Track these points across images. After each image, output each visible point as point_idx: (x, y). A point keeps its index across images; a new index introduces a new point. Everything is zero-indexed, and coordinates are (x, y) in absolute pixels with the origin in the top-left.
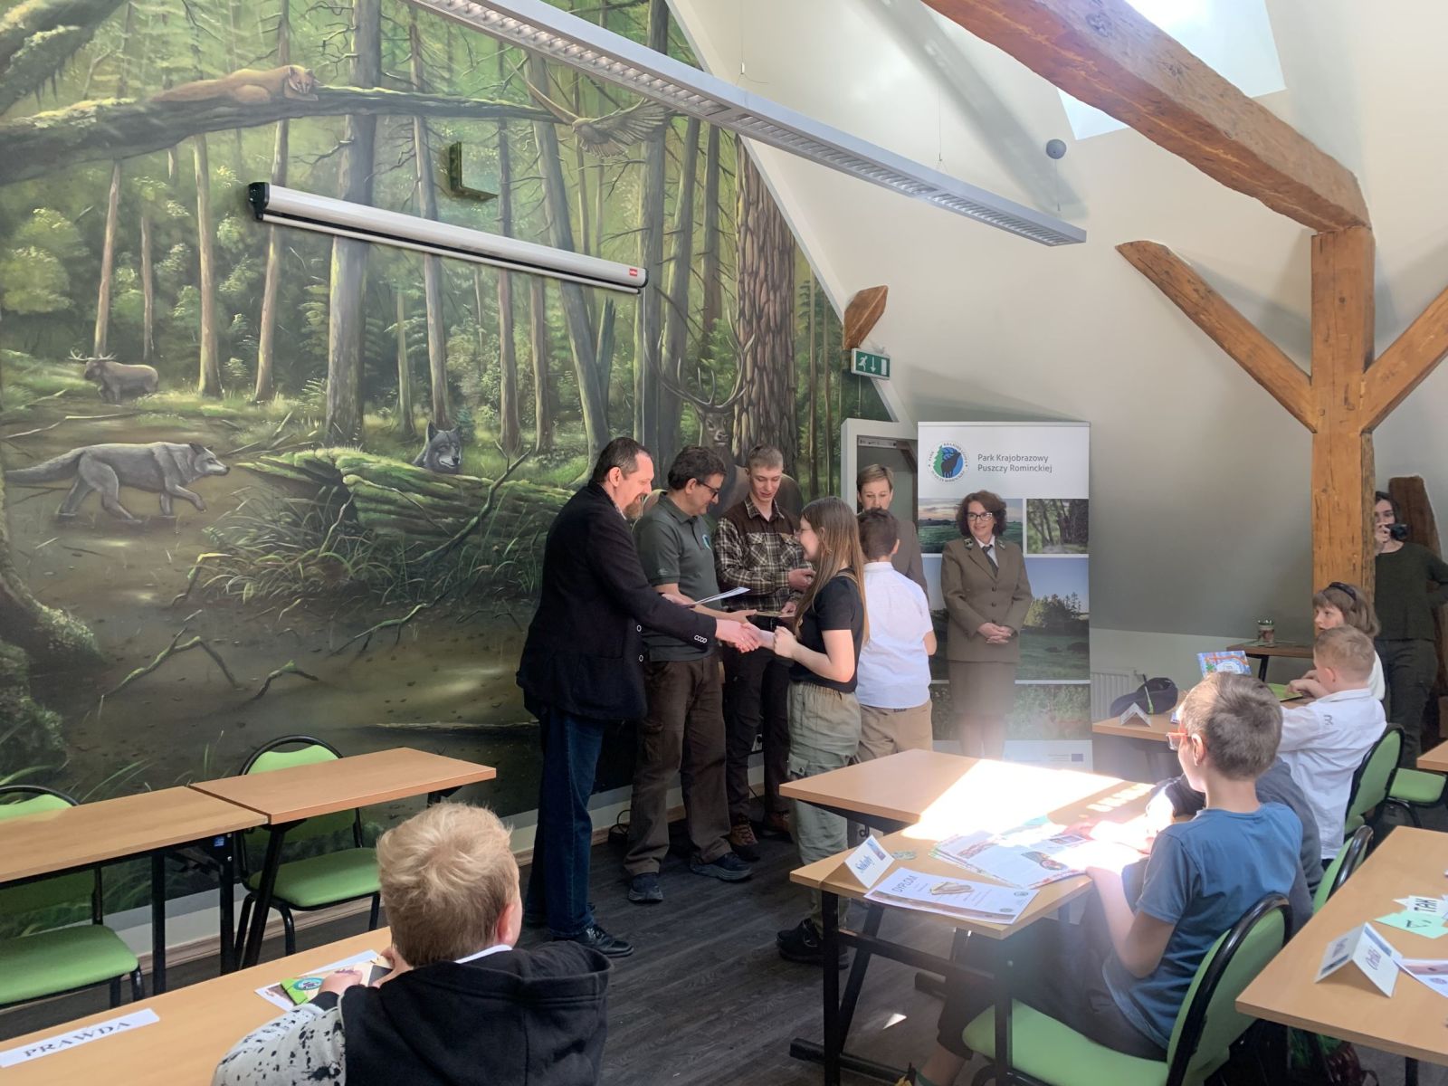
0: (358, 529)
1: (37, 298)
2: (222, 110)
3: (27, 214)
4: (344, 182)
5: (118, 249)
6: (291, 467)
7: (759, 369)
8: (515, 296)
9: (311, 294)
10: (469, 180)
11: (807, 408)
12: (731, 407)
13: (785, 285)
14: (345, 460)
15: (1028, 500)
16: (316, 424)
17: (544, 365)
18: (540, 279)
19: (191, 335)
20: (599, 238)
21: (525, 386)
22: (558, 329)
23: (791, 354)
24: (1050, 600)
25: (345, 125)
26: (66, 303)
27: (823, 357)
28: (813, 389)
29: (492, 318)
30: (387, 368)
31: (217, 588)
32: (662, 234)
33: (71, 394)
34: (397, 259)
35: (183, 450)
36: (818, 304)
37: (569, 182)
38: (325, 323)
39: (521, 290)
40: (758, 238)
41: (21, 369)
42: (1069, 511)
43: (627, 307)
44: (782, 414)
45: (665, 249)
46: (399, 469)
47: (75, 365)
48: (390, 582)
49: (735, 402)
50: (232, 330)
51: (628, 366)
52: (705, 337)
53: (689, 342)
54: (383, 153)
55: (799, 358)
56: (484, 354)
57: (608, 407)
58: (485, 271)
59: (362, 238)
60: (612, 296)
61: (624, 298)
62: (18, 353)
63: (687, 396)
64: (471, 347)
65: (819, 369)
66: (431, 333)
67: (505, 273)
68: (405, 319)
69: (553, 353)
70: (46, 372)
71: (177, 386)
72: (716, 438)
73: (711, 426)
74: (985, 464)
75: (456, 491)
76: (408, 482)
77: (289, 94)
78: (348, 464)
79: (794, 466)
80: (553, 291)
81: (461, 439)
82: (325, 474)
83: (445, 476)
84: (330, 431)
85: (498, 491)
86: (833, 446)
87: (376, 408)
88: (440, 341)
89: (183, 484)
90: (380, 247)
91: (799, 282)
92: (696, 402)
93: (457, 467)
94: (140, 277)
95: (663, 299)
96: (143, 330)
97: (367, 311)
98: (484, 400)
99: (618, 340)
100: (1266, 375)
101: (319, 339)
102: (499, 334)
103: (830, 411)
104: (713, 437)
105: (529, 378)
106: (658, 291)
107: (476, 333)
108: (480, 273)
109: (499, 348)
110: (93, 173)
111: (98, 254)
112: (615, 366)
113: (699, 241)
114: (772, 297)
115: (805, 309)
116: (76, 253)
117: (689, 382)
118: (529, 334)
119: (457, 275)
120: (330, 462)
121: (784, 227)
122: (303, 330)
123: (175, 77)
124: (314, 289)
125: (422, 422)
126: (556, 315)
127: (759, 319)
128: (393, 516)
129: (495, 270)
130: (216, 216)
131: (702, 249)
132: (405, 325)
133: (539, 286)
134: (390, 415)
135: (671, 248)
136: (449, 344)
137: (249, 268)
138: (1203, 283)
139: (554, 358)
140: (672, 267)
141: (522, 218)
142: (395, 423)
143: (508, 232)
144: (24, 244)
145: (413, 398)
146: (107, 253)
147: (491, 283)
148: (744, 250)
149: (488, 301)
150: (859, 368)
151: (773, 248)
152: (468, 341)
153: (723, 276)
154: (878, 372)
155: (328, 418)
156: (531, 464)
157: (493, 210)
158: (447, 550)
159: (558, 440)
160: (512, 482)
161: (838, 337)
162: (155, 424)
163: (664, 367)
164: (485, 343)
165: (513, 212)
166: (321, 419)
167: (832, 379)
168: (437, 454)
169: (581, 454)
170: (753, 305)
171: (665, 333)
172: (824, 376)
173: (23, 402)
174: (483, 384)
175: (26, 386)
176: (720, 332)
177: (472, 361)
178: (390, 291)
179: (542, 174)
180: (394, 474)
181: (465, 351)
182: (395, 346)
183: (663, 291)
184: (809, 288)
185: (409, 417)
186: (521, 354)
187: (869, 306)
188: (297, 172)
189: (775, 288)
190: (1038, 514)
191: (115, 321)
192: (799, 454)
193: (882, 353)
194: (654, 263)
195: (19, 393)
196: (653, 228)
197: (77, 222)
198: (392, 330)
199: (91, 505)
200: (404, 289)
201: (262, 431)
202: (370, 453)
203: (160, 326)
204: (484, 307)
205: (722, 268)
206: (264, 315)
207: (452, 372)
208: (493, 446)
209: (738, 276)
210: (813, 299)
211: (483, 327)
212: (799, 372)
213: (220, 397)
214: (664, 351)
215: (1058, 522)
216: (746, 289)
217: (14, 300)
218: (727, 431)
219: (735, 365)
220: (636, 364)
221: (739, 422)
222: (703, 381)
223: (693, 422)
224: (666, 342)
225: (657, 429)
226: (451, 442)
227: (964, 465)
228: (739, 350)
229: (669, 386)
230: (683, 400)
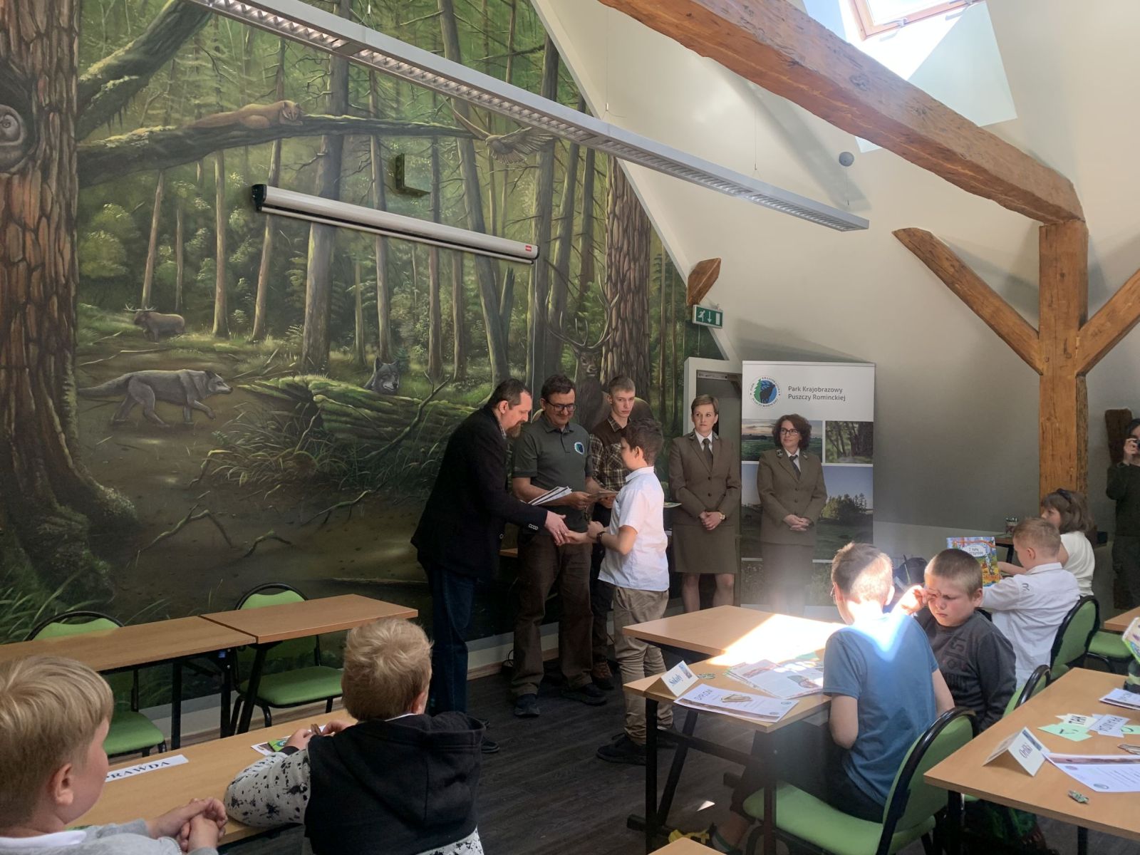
0: (324, 434)
1: (104, 267)
2: (235, 133)
3: (100, 208)
4: (319, 183)
5: (160, 233)
6: (276, 389)
7: (621, 319)
8: (441, 266)
9: (293, 263)
10: (410, 181)
11: (658, 349)
12: (600, 347)
13: (643, 256)
14: (315, 384)
15: (827, 422)
16: (295, 358)
17: (461, 316)
18: (459, 253)
19: (209, 293)
20: (503, 223)
21: (447, 331)
22: (472, 290)
23: (646, 308)
24: (843, 498)
25: (322, 142)
26: (123, 270)
27: (671, 311)
28: (663, 334)
29: (424, 282)
30: (348, 319)
31: (221, 475)
32: (551, 220)
33: (125, 334)
34: (356, 239)
35: (201, 376)
36: (668, 271)
37: (482, 182)
38: (303, 285)
39: (446, 261)
40: (623, 223)
41: (91, 317)
42: (859, 431)
43: (522, 273)
44: (639, 353)
45: (553, 231)
46: (354, 391)
47: (128, 314)
48: (345, 473)
49: (603, 343)
50: (237, 290)
51: (523, 317)
52: (582, 297)
53: (569, 300)
54: (348, 162)
55: (652, 311)
56: (417, 308)
57: (507, 348)
58: (419, 246)
59: (331, 224)
60: (512, 266)
61: (521, 267)
62: (89, 306)
63: (566, 339)
64: (408, 303)
65: (667, 320)
66: (379, 293)
67: (434, 248)
68: (361, 282)
69: (468, 308)
70: (108, 319)
71: (198, 330)
72: (588, 371)
73: (584, 361)
74: (794, 393)
75: (395, 408)
76: (360, 400)
77: (282, 121)
78: (317, 387)
79: (647, 393)
80: (469, 263)
81: (399, 370)
82: (300, 394)
83: (388, 397)
84: (305, 363)
85: (425, 409)
86: (678, 378)
87: (339, 346)
88: (386, 297)
89: (200, 400)
90: (344, 230)
91: (653, 255)
92: (573, 344)
93: (396, 390)
94: (174, 252)
95: (550, 267)
96: (175, 290)
97: (334, 276)
98: (416, 342)
99: (516, 298)
100: (1004, 330)
101: (300, 297)
102: (429, 294)
103: (676, 351)
104: (586, 370)
105: (450, 325)
106: (546, 262)
107: (412, 293)
108: (416, 249)
109: (429, 303)
110: (145, 179)
111: (148, 238)
112: (514, 317)
113: (578, 223)
114: (632, 266)
115: (658, 275)
116: (132, 235)
117: (569, 329)
118: (451, 294)
119: (400, 251)
120: (304, 385)
121: (643, 214)
122: (288, 290)
123: (203, 111)
124: (296, 260)
125: (371, 357)
126: (471, 279)
127: (622, 282)
128: (349, 426)
129: (427, 247)
130: (229, 208)
131: (581, 231)
132: (361, 286)
133: (458, 258)
134: (349, 351)
135: (558, 230)
136: (393, 300)
137: (250, 245)
138: (958, 260)
139: (469, 311)
140: (558, 244)
141: (447, 208)
142: (352, 358)
143: (437, 219)
144: (97, 229)
145: (364, 342)
146: (153, 235)
147: (424, 256)
148: (612, 231)
149: (421, 269)
150: (698, 319)
151: (634, 230)
152: (407, 298)
153: (596, 251)
154: (713, 322)
155: (304, 354)
156: (450, 388)
157: (426, 203)
158: (388, 450)
159: (470, 371)
160: (435, 402)
161: (683, 296)
162: (182, 356)
163: (550, 317)
164: (418, 299)
165: (441, 204)
166: (299, 354)
167: (678, 327)
168: (382, 380)
169: (487, 381)
170: (618, 272)
171: (551, 293)
172: (672, 325)
173: (92, 340)
174: (416, 330)
175: (96, 329)
176: (592, 292)
177: (409, 313)
178: (351, 262)
179: (463, 176)
180: (350, 395)
181: (404, 306)
182: (353, 301)
183: (552, 263)
184: (661, 259)
185: (362, 353)
186: (444, 308)
187: (707, 273)
188: (286, 176)
189: (635, 260)
190: (834, 433)
191: (157, 283)
192: (652, 383)
193: (717, 308)
194: (544, 242)
195: (90, 334)
196: (544, 215)
197: (133, 213)
198: (352, 291)
199: (136, 414)
200: (361, 260)
201: (256, 362)
202: (333, 379)
203: (188, 286)
204: (418, 273)
205: (595, 245)
206: (260, 278)
207: (394, 321)
208: (422, 375)
209: (607, 251)
210: (664, 268)
211: (417, 288)
212: (652, 322)
213: (227, 338)
214: (550, 306)
215: (850, 439)
216: (613, 260)
217: (88, 268)
218: (596, 365)
219: (603, 316)
220: (529, 315)
221: (606, 359)
222: (579, 329)
223: (571, 359)
224: (552, 300)
225: (544, 363)
226: (392, 372)
227: (778, 394)
228: (607, 305)
229: (553, 332)
230: (564, 343)
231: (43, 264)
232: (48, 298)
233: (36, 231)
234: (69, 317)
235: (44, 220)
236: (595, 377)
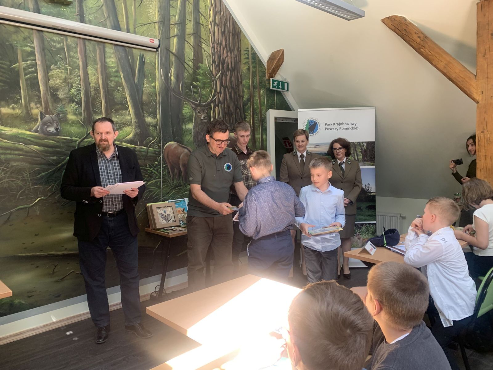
7: (223, 87)
8: (88, 52)
11: (249, 105)
12: (209, 104)
13: (236, 49)
17: (105, 84)
18: (102, 44)
20: (134, 25)
21: (95, 94)
22: (113, 67)
23: (240, 80)
27: (256, 82)
28: (252, 96)
29: (75, 62)
30: (14, 85)
32: (170, 24)
34: (16, 32)
36: (253, 58)
39: (91, 49)
40: (221, 28)
42: (367, 147)
43: (149, 57)
44: (236, 107)
45: (171, 31)
46: (24, 134)
48: (21, 188)
49: (211, 101)
51: (153, 84)
52: (195, 72)
53: (186, 74)
55: (244, 82)
56: (71, 79)
57: (142, 104)
58: (69, 39)
60: (142, 52)
61: (150, 53)
63: (185, 99)
64: (63, 76)
65: (254, 87)
66: (38, 69)
67: (81, 40)
68: (23, 62)
69: (111, 79)
72: (202, 118)
73: (199, 112)
74: (328, 127)
75: (58, 144)
76: (29, 140)
80: (110, 50)
81: (59, 119)
83: (52, 137)
85: (82, 144)
86: (263, 122)
88: (44, 73)
90: (6, 26)
91: (243, 48)
92: (191, 102)
93: (58, 132)
95: (171, 54)
98: (71, 100)
99: (147, 73)
102: (79, 69)
103: (261, 106)
104: (200, 118)
105: (97, 90)
106: (168, 50)
107: (66, 69)
108: (67, 40)
109: (80, 76)
112: (146, 85)
113: (190, 27)
114: (229, 54)
115: (247, 60)
117: (187, 92)
118: (96, 70)
119: (54, 41)
121: (235, 23)
125: (36, 111)
126: (112, 61)
127: (223, 64)
128: (21, 157)
129: (76, 39)
131: (192, 32)
132: (23, 64)
133: (102, 47)
134: (16, 108)
135: (175, 31)
136: (50, 74)
139: (111, 81)
140: (176, 40)
141: (90, 14)
142: (20, 112)
143: (82, 20)
145: (30, 100)
147: (73, 45)
148: (214, 33)
149: (72, 54)
150: (273, 87)
151: (229, 33)
152: (62, 72)
153: (203, 44)
154: (283, 88)
157: (72, 10)
158: (54, 172)
160: (90, 139)
161: (264, 73)
163: (173, 86)
165: (85, 11)
167: (261, 92)
168: (46, 126)
169: (128, 126)
170: (219, 58)
171: (173, 70)
172: (257, 90)
174: (71, 93)
176: (202, 70)
177: (64, 82)
178: (13, 48)
180: (20, 136)
181: (60, 77)
182: (18, 74)
183: (172, 51)
184: (248, 51)
185: (28, 109)
186: (92, 79)
187: (277, 59)
189: (231, 51)
193: (285, 80)
194: (166, 37)
196: (165, 22)
198: (15, 67)
200: (21, 47)
202: (6, 126)
204: (70, 56)
205: (202, 41)
207: (52, 87)
208: (78, 123)
209: (211, 45)
210: (250, 56)
211: (69, 66)
212: (245, 89)
214: (172, 78)
215: (361, 152)
216: (216, 51)
218: (208, 115)
219: (211, 85)
220: (157, 84)
221: (214, 111)
222: (194, 92)
223: (190, 111)
224: (173, 74)
225: (170, 114)
226: (53, 121)
227: (319, 128)
228: (213, 78)
229: (176, 94)
230: (184, 101)
236: (207, 122)
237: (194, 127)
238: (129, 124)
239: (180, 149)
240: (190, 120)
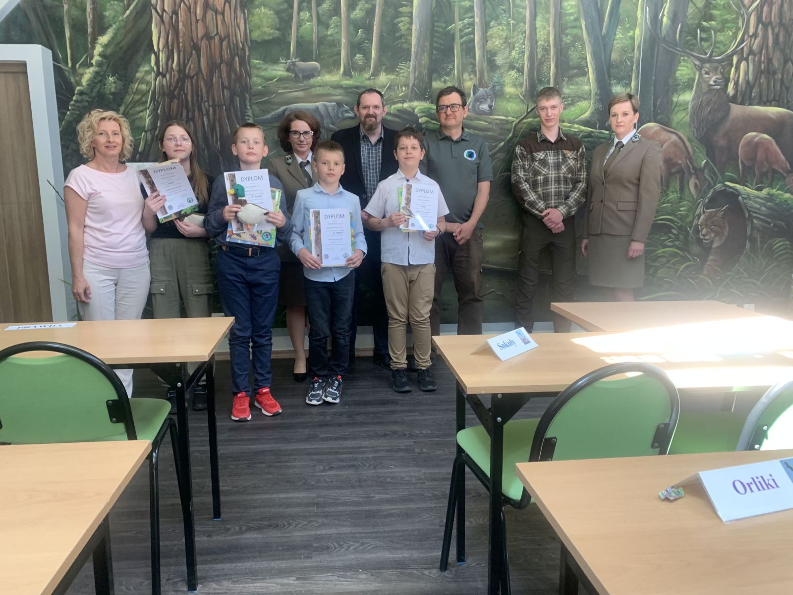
1: (265, 32)
5: (301, 3)
7: (763, 24)
9: (401, 13)
14: (420, 109)
16: (404, 89)
17: (558, 40)
19: (336, 44)
21: (543, 56)
22: (572, 14)
26: (277, 33)
29: (521, 13)
30: (448, 52)
33: (281, 80)
35: (333, 106)
38: (410, 29)
41: (259, 69)
47: (282, 65)
49: (734, 53)
50: (357, 39)
51: (631, 33)
52: (707, 5)
53: (691, 10)
56: (513, 38)
57: (610, 65)
62: (258, 61)
63: (684, 52)
64: (504, 34)
66: (476, 28)
68: (460, 21)
69: (567, 32)
70: (269, 69)
71: (330, 72)
72: (712, 83)
73: (707, 73)
75: (490, 126)
78: (422, 111)
81: (495, 93)
82: (408, 117)
83: (484, 117)
84: (412, 92)
85: (520, 126)
87: (440, 77)
88: (483, 30)
89: (334, 124)
92: (693, 56)
93: (491, 111)
94: (311, 16)
96: (312, 44)
97: (436, 18)
98: (512, 67)
99: (623, 16)
101: (406, 39)
102: (525, 23)
104: (708, 82)
105: (546, 50)
107: (509, 24)
109: (525, 32)
111: (292, 7)
112: (619, 35)
116: (282, 7)
117: (690, 40)
118: (548, 20)
120: (411, 110)
122: (397, 35)
124: (403, 9)
125: (469, 84)
126: (571, 4)
132: (459, 24)
134: (448, 81)
136: (489, 33)
137: (367, 2)
144: (259, 6)
145: (463, 71)
146: (296, 5)
149: (518, 2)
152: (503, 30)
155: (411, 85)
159: (566, 89)
160: (530, 120)
162: (319, 93)
163: (664, 32)
164: (514, 30)
166: (407, 85)
168: (478, 103)
169: (584, 99)
171: (667, 6)
173: (260, 85)
174: (512, 57)
175: (262, 77)
177: (504, 43)
178: (450, 5)
181: (500, 37)
182: (452, 38)
185: (460, 81)
186: (541, 35)
191: (300, 40)
195: (258, 80)
198: (451, 29)
200: (459, 2)
203: (321, 40)
204: (515, 6)
206: (375, 28)
207: (490, 51)
208: (517, 97)
211: (513, 20)
213: (351, 76)
214: (665, 20)
217: (256, 35)
218: (723, 77)
219: (738, 24)
220: (637, 31)
221: (738, 68)
222: (702, 39)
223: (689, 71)
224: (667, 13)
225: (654, 78)
226: (487, 96)
228: (743, 11)
229: (668, 46)
230: (681, 56)
231: (228, 36)
232: (233, 58)
233: (223, 13)
234: (246, 70)
235: (227, 5)
236: (721, 88)
237: (693, 99)
238: (585, 97)
239: (664, 135)
240: (688, 86)
